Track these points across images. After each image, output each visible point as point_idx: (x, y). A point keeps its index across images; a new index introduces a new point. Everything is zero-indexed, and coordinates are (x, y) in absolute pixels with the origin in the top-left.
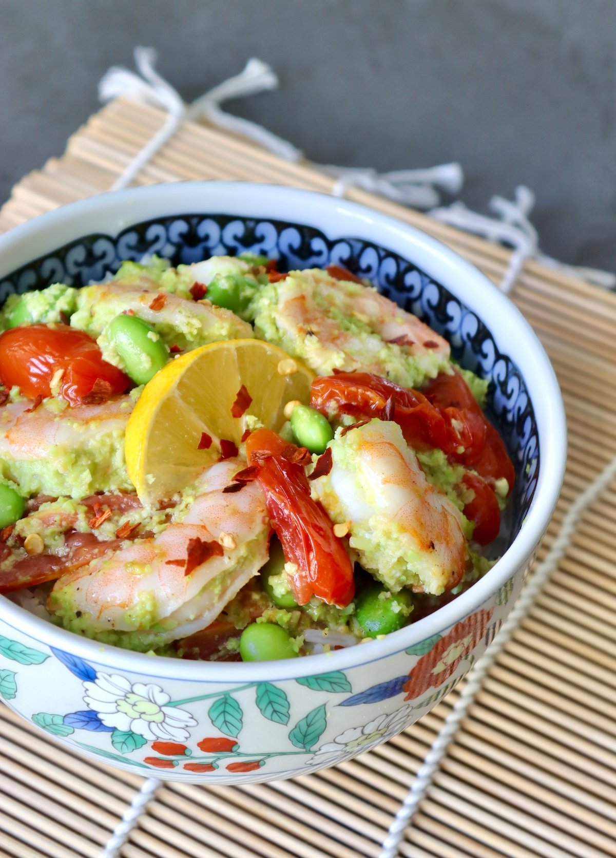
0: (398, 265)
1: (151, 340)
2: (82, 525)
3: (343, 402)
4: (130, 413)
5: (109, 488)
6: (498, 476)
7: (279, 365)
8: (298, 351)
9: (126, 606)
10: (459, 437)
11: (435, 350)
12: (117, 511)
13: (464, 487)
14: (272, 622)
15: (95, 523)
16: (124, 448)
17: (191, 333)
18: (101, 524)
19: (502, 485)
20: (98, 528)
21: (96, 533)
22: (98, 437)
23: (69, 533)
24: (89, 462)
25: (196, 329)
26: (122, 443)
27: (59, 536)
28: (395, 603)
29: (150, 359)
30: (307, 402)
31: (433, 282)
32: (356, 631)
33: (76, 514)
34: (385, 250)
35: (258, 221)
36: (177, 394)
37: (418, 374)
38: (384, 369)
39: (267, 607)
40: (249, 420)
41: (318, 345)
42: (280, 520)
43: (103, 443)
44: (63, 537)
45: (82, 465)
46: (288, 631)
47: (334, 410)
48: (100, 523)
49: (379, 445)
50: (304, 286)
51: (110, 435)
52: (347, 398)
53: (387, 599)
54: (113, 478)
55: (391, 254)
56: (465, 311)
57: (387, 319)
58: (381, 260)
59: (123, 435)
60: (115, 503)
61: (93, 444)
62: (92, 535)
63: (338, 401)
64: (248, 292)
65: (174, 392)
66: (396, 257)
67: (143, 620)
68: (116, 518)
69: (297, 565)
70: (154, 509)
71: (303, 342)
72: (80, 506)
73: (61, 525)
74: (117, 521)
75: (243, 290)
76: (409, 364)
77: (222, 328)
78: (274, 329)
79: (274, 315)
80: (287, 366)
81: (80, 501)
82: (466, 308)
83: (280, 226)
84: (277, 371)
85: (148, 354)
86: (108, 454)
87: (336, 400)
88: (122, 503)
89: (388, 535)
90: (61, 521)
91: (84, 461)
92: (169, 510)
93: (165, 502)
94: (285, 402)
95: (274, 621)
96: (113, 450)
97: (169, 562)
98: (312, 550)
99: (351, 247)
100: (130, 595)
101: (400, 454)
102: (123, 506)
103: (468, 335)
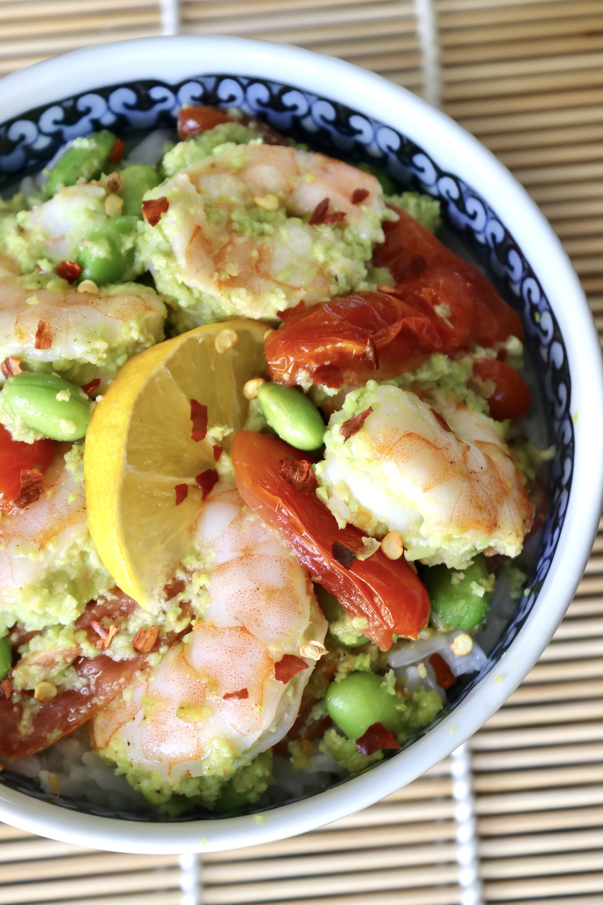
0: (269, 89)
1: (63, 402)
2: (89, 651)
3: (314, 366)
4: (85, 508)
5: (98, 593)
6: (504, 338)
7: (217, 345)
8: (228, 312)
9: (198, 757)
10: (451, 326)
11: (367, 200)
12: (120, 618)
13: (478, 380)
14: (353, 673)
15: (103, 644)
16: (96, 550)
17: (100, 359)
18: (111, 642)
19: (514, 345)
20: (109, 647)
21: (108, 653)
22: (62, 554)
23: (77, 663)
24: (66, 586)
25: (104, 352)
26: (91, 544)
27: (69, 670)
28: (474, 585)
29: (72, 423)
30: (267, 377)
31: (321, 99)
32: (441, 628)
33: (78, 645)
34: (246, 78)
35: (76, 98)
36: (131, 468)
37: (365, 250)
38: (330, 273)
39: (339, 657)
40: (215, 433)
41: (249, 299)
42: (324, 576)
43: (70, 557)
44: (72, 669)
45: (60, 594)
46: (373, 673)
47: (308, 381)
48: (109, 642)
49: (398, 445)
50: (192, 211)
51: (74, 546)
52: (317, 361)
53: (462, 581)
54: (97, 581)
55: (253, 81)
56: (376, 125)
57: (295, 185)
58: (244, 88)
59: (89, 536)
60: (113, 610)
61: (59, 563)
62: (104, 657)
63: (308, 369)
64: (128, 244)
65: (127, 469)
66: (265, 83)
67: (226, 768)
68: (123, 626)
69: (366, 618)
70: (163, 601)
71: (231, 302)
72: (77, 634)
73: (66, 662)
74: (126, 629)
75: (122, 245)
76: (349, 244)
77: (131, 329)
78: (186, 292)
79: (180, 279)
80: (226, 339)
81: (74, 627)
82: (377, 122)
83: (105, 92)
84: (217, 352)
85: (68, 419)
86: (80, 563)
87: (304, 368)
88: (122, 605)
89: (449, 539)
90: (65, 659)
91: (61, 588)
92: (181, 597)
93: (170, 585)
94: (242, 383)
95: (353, 670)
96: (83, 555)
97: (227, 696)
98: (376, 595)
99: (202, 84)
100: (198, 746)
101: (424, 440)
102: (124, 608)
103: (390, 148)
